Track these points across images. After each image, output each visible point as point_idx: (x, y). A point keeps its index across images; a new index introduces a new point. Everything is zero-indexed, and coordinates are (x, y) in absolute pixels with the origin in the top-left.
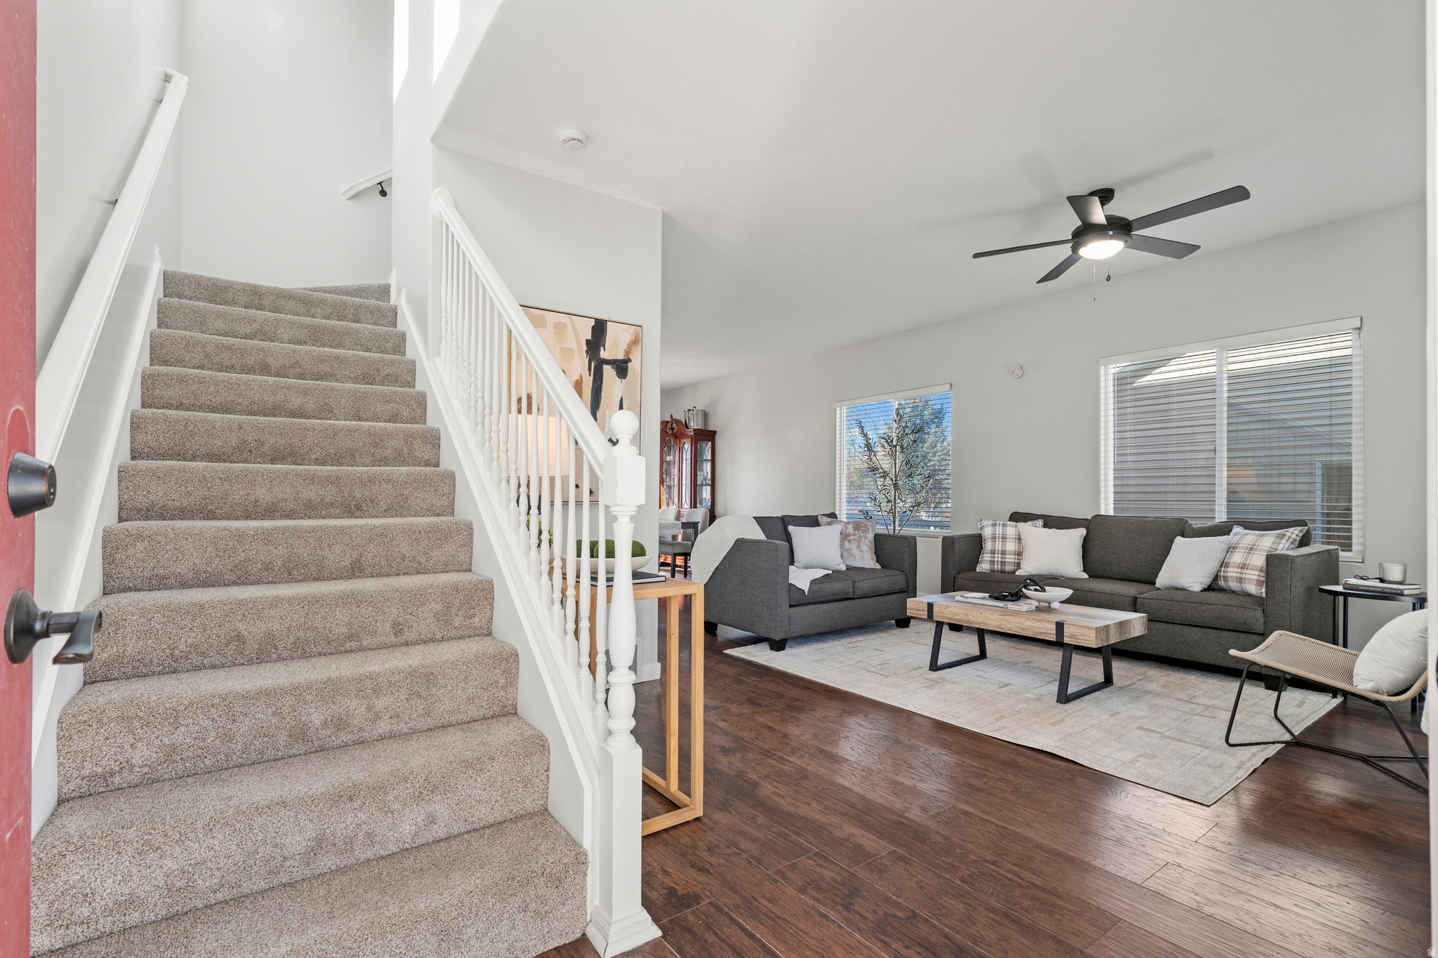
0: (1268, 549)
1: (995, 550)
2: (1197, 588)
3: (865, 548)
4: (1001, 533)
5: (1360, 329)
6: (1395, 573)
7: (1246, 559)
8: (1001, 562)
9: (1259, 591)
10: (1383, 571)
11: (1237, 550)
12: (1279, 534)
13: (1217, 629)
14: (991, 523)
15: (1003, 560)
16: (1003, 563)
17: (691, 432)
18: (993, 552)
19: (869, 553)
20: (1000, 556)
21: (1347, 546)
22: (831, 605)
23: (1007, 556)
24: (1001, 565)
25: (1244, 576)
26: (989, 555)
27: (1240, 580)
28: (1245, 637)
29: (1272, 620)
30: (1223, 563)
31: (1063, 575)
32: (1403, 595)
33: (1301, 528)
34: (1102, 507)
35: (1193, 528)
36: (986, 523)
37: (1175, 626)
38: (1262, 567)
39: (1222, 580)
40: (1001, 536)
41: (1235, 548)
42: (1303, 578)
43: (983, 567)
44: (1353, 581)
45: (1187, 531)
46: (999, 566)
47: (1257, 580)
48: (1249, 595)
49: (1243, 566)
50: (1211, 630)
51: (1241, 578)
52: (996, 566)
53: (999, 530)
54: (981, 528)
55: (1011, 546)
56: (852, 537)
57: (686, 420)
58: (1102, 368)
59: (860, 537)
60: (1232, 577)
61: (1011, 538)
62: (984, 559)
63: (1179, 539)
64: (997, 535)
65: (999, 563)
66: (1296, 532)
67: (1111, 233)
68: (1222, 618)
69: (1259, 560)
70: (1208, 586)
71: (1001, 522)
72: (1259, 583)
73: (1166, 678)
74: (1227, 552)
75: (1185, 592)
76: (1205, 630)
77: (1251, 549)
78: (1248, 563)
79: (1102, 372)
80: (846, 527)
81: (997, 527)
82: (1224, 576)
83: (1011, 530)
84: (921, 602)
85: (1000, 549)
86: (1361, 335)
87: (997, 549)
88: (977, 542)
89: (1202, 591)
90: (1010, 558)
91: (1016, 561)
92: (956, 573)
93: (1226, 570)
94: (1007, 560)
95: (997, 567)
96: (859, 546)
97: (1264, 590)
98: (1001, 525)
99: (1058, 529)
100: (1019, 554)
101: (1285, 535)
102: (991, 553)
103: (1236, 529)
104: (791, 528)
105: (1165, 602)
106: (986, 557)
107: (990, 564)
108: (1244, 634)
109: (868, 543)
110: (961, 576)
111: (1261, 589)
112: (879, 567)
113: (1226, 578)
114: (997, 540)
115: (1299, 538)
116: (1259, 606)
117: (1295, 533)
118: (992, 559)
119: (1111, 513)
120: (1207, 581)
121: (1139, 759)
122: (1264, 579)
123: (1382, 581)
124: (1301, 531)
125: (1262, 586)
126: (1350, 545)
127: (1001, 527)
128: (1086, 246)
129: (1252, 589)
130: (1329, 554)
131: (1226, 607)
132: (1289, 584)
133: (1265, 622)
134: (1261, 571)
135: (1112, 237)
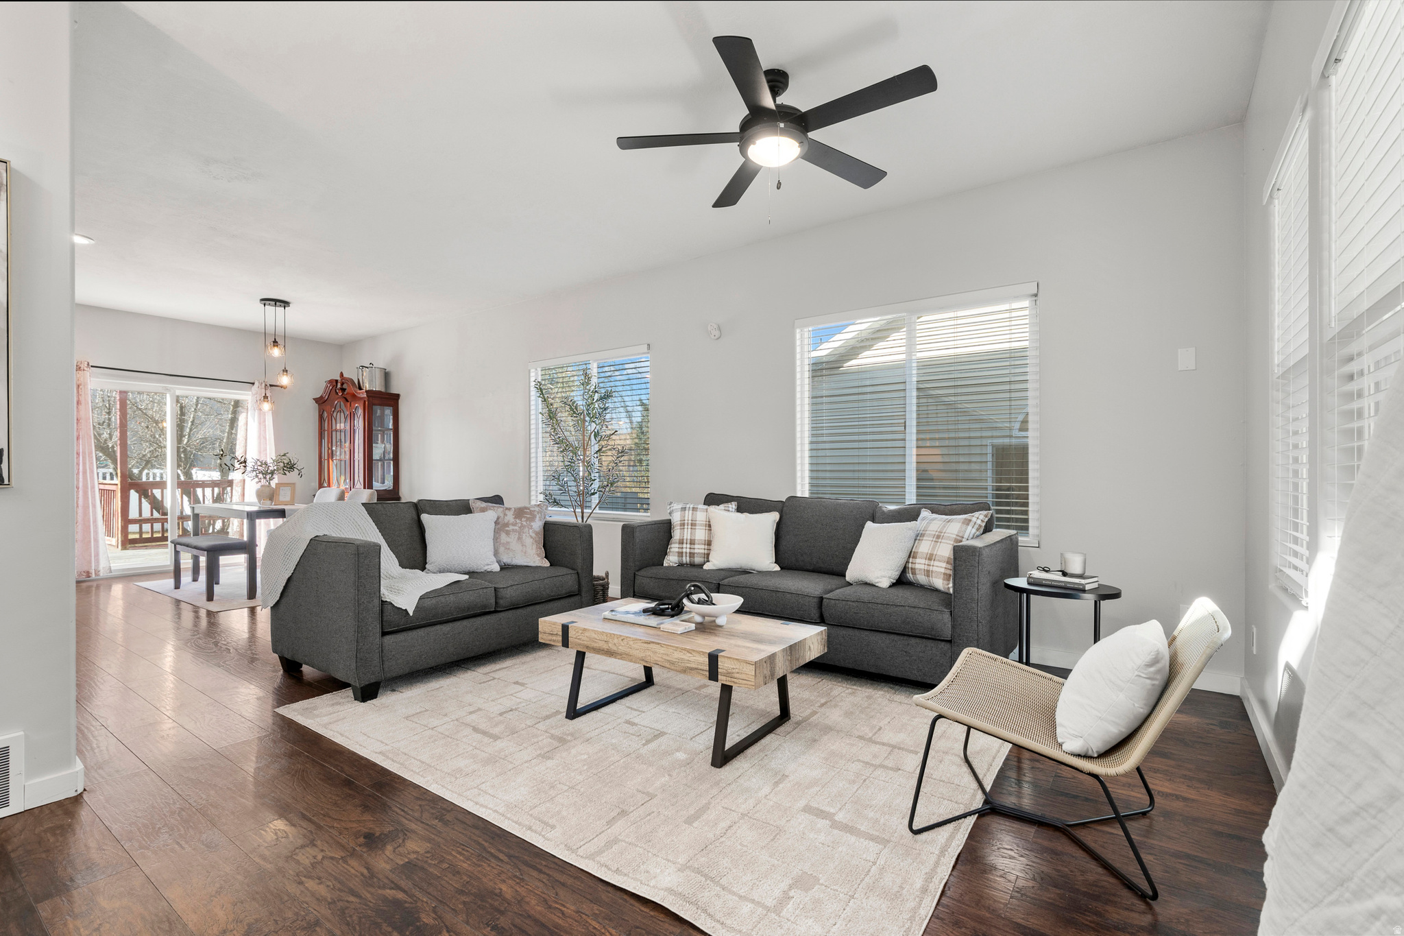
0: (955, 536)
1: (683, 539)
2: (885, 583)
3: (528, 541)
4: (690, 519)
5: (1036, 295)
6: (1075, 566)
7: (934, 548)
8: (690, 553)
9: (947, 587)
10: (1065, 562)
11: (924, 538)
12: (965, 519)
13: (904, 635)
14: (680, 506)
15: (692, 551)
16: (692, 555)
17: (362, 393)
18: (681, 542)
19: (535, 546)
20: (688, 546)
21: (1025, 529)
22: (458, 624)
23: (696, 546)
24: (690, 557)
25: (931, 568)
26: (677, 545)
27: (928, 573)
28: (932, 645)
29: (960, 624)
30: (911, 552)
31: (753, 568)
32: (1084, 591)
33: (985, 512)
34: (799, 487)
35: (883, 512)
36: (677, 506)
37: (862, 632)
38: (948, 558)
39: (910, 572)
40: (690, 522)
41: (923, 535)
42: (989, 572)
43: (671, 560)
44: (1037, 574)
45: (878, 515)
46: (688, 558)
47: (944, 574)
48: (937, 590)
49: (930, 557)
50: (899, 637)
51: (928, 571)
52: (684, 558)
53: (688, 515)
54: (670, 513)
55: (700, 534)
56: (511, 528)
57: (358, 379)
58: (798, 331)
59: (522, 527)
60: (920, 569)
61: (701, 525)
62: (672, 550)
63: (869, 524)
64: (686, 522)
65: (688, 555)
66: (982, 517)
67: (782, 125)
68: (909, 623)
69: (946, 551)
70: (897, 580)
71: (692, 506)
72: (947, 577)
73: (851, 698)
74: (915, 540)
75: (874, 588)
76: (892, 637)
77: (938, 537)
78: (935, 553)
79: (798, 336)
80: (505, 515)
81: (687, 512)
82: (912, 568)
83: (703, 514)
84: (555, 624)
85: (689, 538)
86: (1038, 302)
87: (685, 538)
88: (664, 530)
89: (890, 587)
90: (699, 549)
91: (706, 552)
92: (637, 569)
93: (914, 561)
94: (696, 551)
95: (686, 560)
96: (519, 539)
97: (951, 585)
98: (691, 509)
99: (750, 513)
100: (709, 543)
101: (970, 521)
102: (679, 543)
103: (925, 513)
104: (425, 518)
105: (851, 603)
106: (674, 548)
107: (678, 556)
108: (931, 641)
109: (534, 535)
110: (642, 573)
111: (948, 584)
112: (547, 564)
113: (913, 570)
114: (686, 527)
115: (984, 524)
116: (946, 608)
117: (980, 518)
118: (680, 550)
119: (807, 495)
120: (895, 575)
121: (792, 893)
122: (951, 572)
123: (1065, 574)
124: (986, 516)
125: (949, 580)
126: (1027, 528)
127: (691, 512)
128: (754, 144)
129: (939, 583)
130: (1011, 540)
131: (912, 609)
132: (976, 581)
133: (953, 627)
134: (947, 563)
135: (783, 132)
